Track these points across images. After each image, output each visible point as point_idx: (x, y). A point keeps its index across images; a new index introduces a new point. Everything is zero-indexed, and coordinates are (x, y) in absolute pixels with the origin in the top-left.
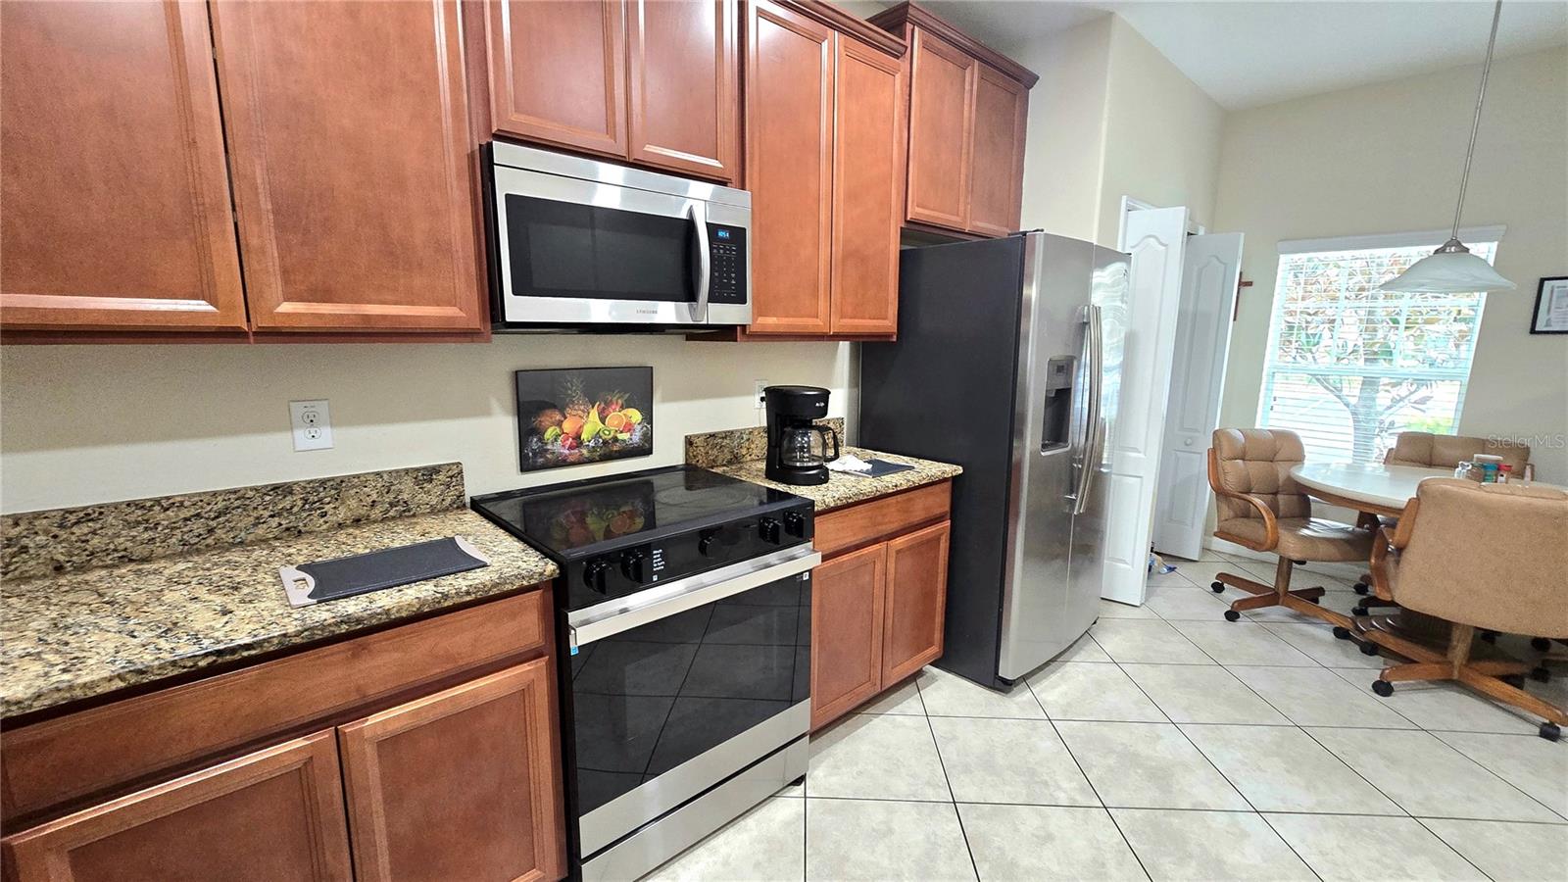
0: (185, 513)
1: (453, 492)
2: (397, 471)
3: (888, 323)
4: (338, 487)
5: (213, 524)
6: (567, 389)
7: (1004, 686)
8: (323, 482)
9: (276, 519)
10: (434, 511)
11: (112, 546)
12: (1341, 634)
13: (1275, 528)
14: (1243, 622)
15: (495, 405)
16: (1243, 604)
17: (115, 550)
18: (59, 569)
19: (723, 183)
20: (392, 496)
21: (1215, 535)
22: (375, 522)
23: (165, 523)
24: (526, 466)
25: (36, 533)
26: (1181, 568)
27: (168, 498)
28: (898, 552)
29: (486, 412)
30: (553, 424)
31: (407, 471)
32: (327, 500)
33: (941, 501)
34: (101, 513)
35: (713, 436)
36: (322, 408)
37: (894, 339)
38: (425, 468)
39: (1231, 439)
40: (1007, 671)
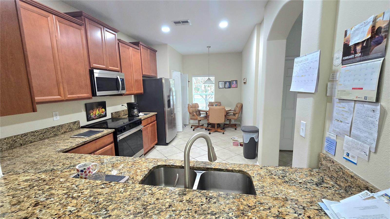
0: (40, 133)
1: (78, 126)
2: (70, 123)
3: (142, 91)
4: (61, 126)
5: (44, 134)
6: (94, 106)
7: (167, 144)
8: (59, 126)
9: (53, 133)
10: (76, 129)
11: (29, 140)
12: (206, 129)
13: (197, 116)
14: (195, 131)
15: (83, 111)
16: (195, 128)
17: (30, 141)
18: (21, 145)
19: (118, 72)
20: (70, 127)
21: (190, 119)
22: (67, 132)
23: (37, 135)
24: (88, 120)
25: (18, 139)
26: (186, 126)
27: (37, 131)
28: (151, 126)
29: (82, 112)
30: (92, 112)
31: (72, 123)
32: (60, 129)
33: (154, 118)
34: (27, 134)
35: (116, 112)
36: (57, 112)
37: (143, 94)
38: (74, 122)
39: (190, 105)
40: (167, 142)
